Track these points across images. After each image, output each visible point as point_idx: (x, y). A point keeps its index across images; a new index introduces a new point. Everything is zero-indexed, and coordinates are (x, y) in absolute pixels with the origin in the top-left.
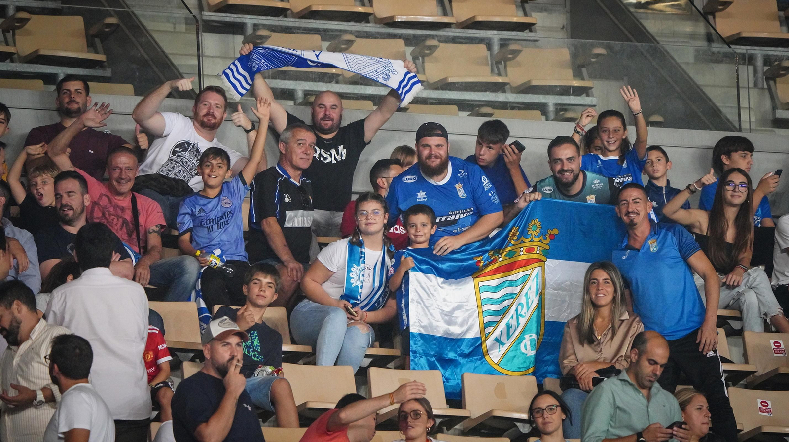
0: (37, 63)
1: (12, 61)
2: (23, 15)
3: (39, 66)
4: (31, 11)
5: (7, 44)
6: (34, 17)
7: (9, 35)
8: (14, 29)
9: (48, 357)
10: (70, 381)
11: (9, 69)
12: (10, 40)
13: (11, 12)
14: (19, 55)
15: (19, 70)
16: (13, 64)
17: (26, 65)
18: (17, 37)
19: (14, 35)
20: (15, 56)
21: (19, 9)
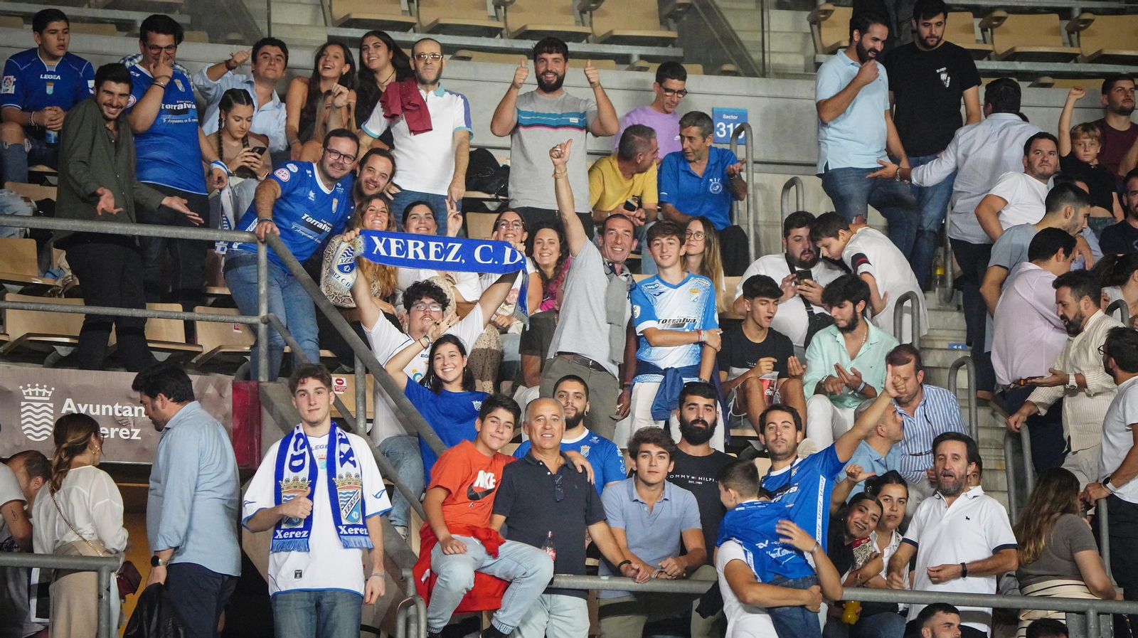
0: (1100, 63)
1: (1076, 62)
2: (1087, 16)
3: (1102, 65)
4: (1095, 12)
5: (1072, 46)
6: (1098, 18)
7: (1074, 36)
8: (1079, 30)
9: (1101, 348)
10: (1127, 374)
11: (1074, 70)
12: (1075, 41)
13: (1076, 13)
14: (1083, 56)
15: (1083, 70)
16: (1077, 65)
17: (1090, 65)
18: (1081, 38)
19: (1078, 36)
20: (1080, 56)
21: (1084, 11)
